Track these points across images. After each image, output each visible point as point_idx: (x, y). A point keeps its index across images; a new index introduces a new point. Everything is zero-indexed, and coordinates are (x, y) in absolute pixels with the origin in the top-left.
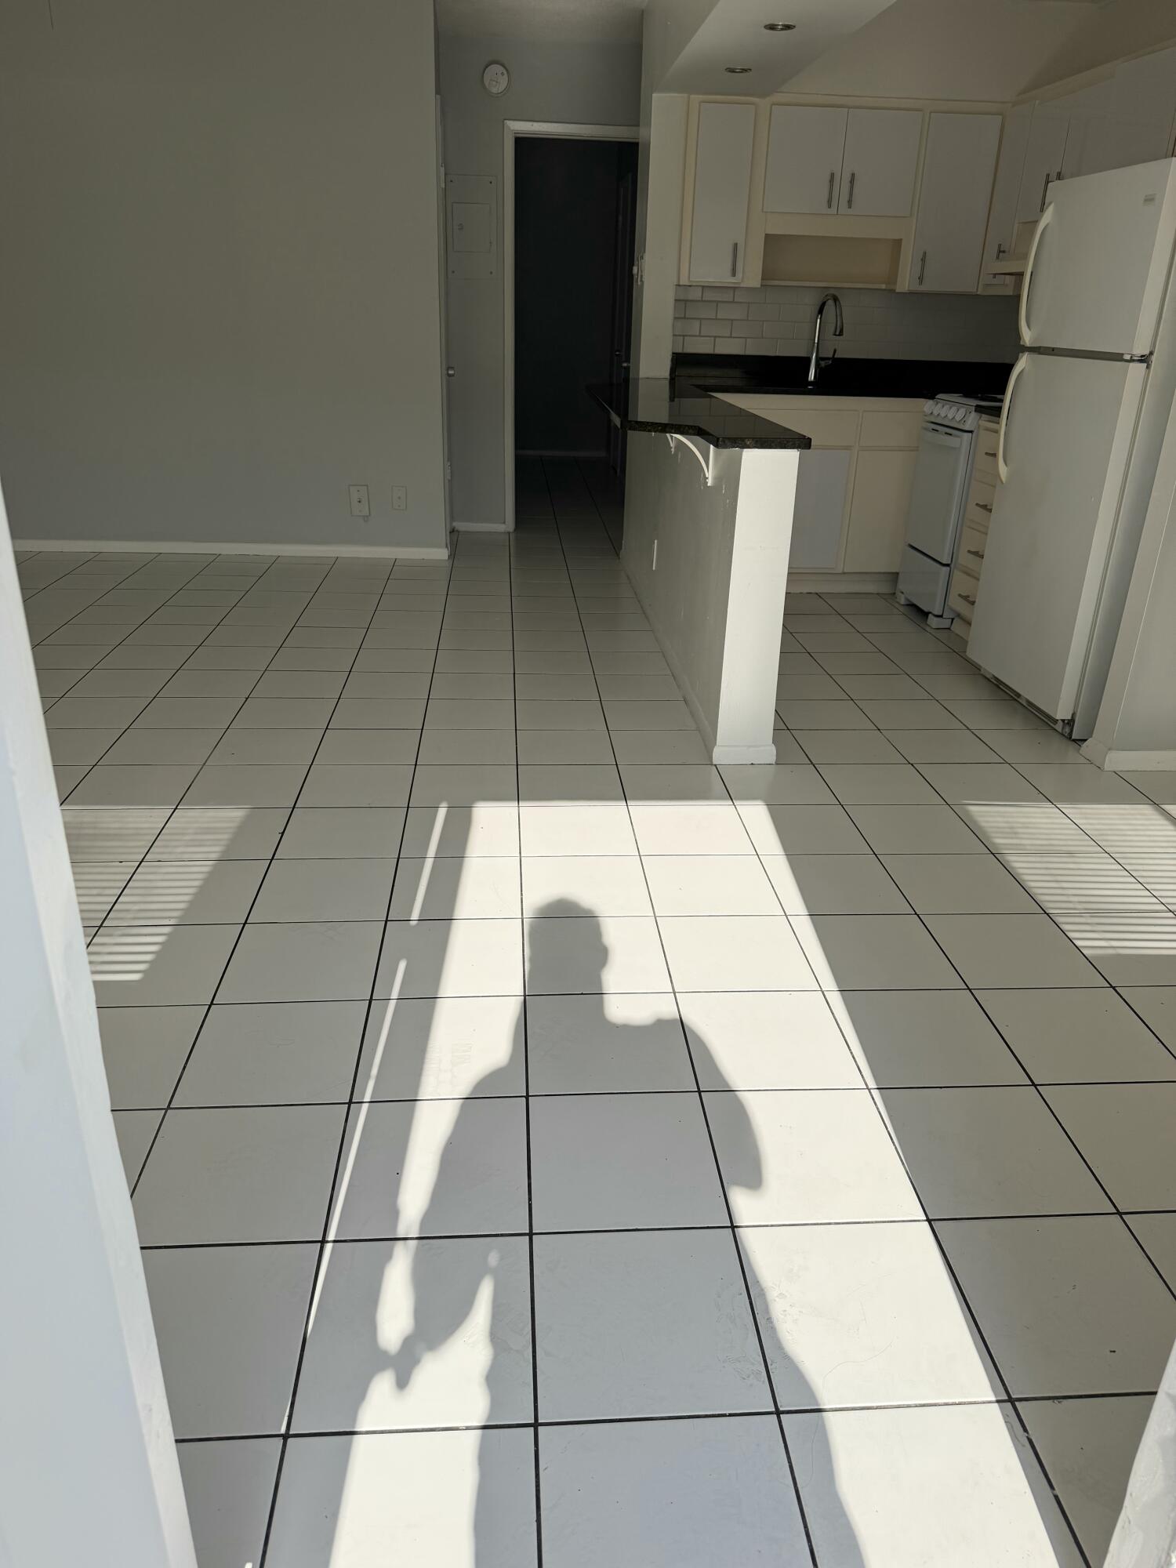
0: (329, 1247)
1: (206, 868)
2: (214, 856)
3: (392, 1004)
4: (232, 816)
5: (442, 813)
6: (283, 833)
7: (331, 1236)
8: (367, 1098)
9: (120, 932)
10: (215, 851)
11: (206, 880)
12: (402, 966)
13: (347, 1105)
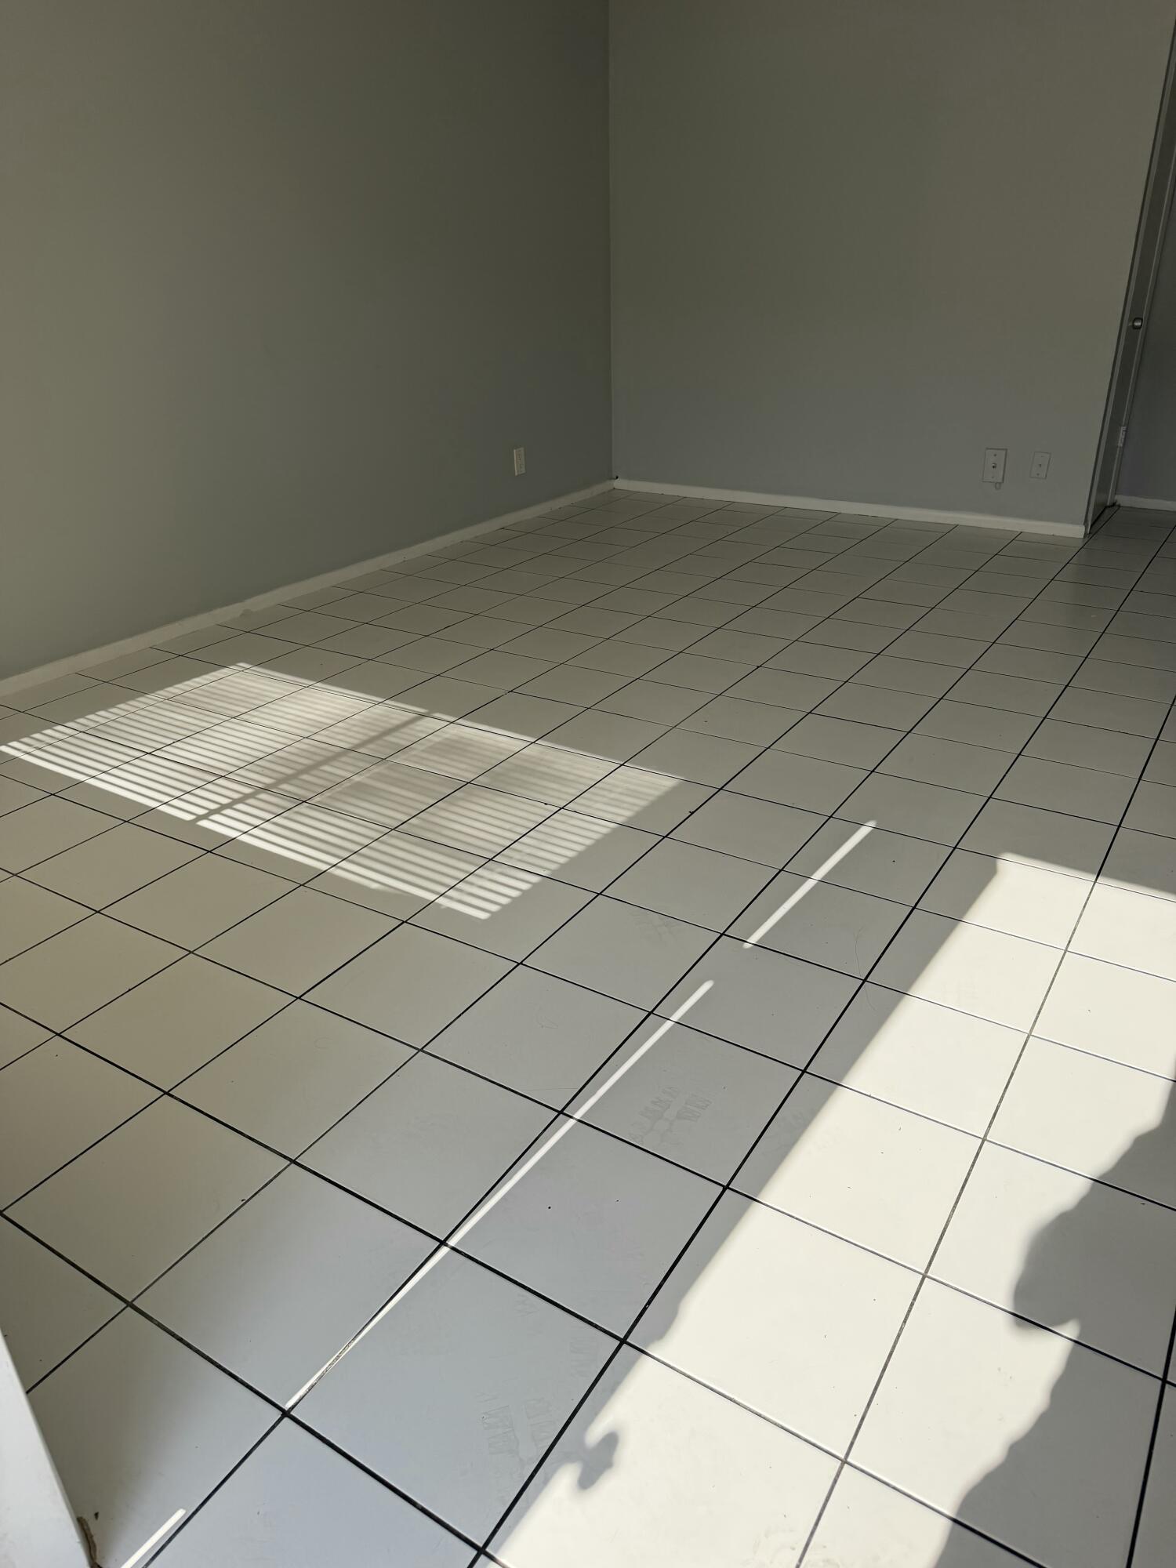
0: (444, 1250)
1: (604, 828)
2: (620, 820)
3: (668, 1025)
4: (665, 783)
5: (863, 832)
6: (692, 813)
7: (452, 1242)
8: (578, 1115)
9: (499, 870)
10: (624, 814)
11: (598, 841)
12: (706, 986)
13: (557, 1113)
